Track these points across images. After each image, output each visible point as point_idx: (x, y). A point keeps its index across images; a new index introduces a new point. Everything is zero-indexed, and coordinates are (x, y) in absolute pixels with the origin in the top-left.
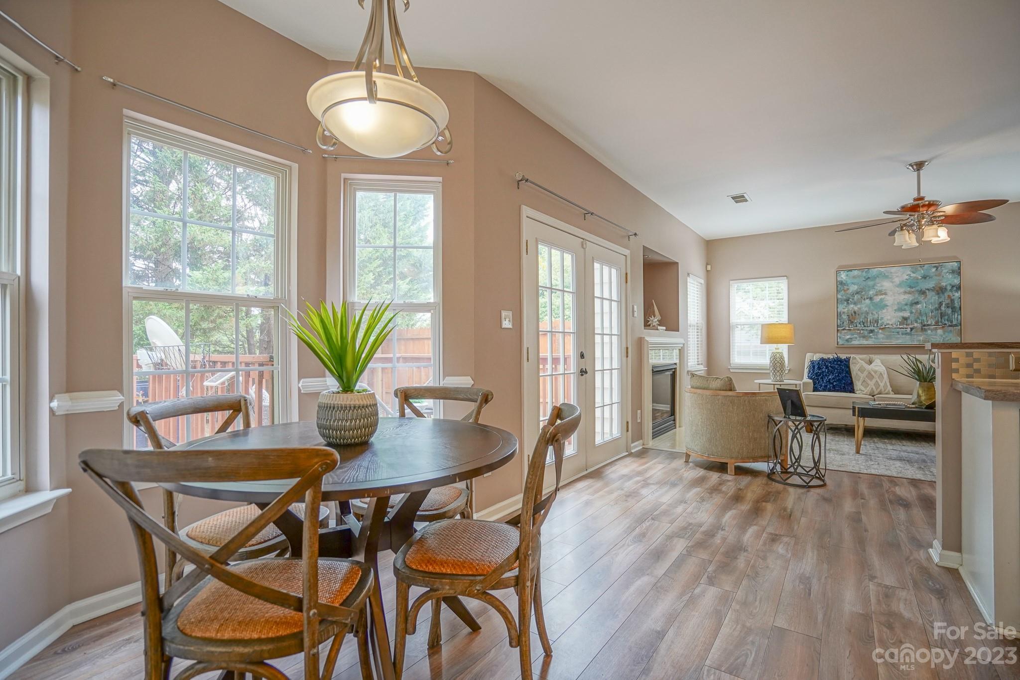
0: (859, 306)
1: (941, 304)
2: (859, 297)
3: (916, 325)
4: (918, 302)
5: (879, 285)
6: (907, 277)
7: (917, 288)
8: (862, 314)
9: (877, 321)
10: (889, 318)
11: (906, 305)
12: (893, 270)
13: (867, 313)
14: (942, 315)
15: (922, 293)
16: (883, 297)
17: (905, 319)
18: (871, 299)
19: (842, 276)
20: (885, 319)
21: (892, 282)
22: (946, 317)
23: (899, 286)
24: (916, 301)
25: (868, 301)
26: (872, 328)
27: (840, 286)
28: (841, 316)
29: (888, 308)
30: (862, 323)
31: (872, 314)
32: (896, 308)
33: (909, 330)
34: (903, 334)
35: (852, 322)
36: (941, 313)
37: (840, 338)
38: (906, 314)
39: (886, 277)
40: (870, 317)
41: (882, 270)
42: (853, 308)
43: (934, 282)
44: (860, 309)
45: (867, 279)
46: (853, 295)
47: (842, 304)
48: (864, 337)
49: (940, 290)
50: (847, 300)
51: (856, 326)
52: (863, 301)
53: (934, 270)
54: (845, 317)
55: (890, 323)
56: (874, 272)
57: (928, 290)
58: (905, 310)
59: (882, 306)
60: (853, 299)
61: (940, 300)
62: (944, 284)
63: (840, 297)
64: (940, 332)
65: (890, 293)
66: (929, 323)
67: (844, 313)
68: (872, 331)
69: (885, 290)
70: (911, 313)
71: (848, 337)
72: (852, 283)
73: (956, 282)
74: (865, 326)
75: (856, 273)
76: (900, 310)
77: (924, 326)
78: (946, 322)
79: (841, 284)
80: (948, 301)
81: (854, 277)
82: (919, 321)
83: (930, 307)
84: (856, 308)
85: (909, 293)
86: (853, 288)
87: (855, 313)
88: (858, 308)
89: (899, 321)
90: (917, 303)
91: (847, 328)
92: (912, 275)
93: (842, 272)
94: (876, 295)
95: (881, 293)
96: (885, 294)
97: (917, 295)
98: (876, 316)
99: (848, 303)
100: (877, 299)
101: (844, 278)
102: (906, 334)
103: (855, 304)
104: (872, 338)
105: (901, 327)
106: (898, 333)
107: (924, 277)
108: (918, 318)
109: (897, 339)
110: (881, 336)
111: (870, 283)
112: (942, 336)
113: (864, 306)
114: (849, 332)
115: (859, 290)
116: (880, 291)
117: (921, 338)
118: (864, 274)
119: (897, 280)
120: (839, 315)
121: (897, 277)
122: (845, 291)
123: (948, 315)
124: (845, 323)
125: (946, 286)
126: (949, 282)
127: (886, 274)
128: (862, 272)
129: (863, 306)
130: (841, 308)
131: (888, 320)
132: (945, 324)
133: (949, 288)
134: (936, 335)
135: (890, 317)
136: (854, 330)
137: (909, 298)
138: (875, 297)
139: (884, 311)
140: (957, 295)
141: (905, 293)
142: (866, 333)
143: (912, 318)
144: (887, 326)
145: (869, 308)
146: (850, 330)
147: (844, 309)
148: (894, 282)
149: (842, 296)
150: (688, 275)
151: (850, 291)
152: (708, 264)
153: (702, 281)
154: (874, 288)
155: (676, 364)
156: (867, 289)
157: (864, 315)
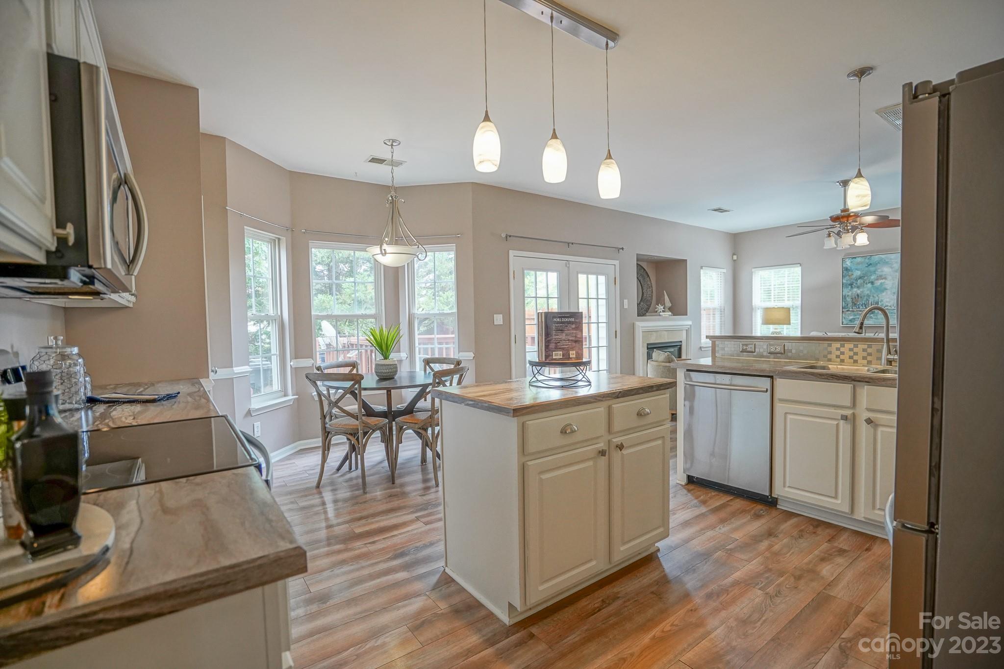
0: (861, 290)
2: (862, 281)
5: (879, 270)
8: (864, 296)
9: (877, 303)
10: (888, 300)
12: (893, 256)
13: (869, 296)
16: (883, 281)
18: (872, 283)
19: (848, 263)
20: (885, 301)
21: (892, 268)
25: (869, 285)
27: (845, 272)
28: (845, 298)
29: (887, 291)
30: (864, 305)
31: (873, 297)
32: (894, 291)
35: (855, 304)
37: (844, 318)
39: (886, 263)
40: (871, 300)
41: (883, 256)
42: (856, 292)
44: (862, 292)
45: (869, 265)
46: (857, 280)
47: (847, 288)
50: (851, 285)
51: (859, 308)
52: (865, 285)
54: (849, 299)
55: (889, 305)
56: (876, 258)
59: (882, 289)
60: (856, 284)
63: (845, 282)
65: (889, 278)
67: (848, 296)
69: (885, 275)
71: (851, 317)
72: (856, 269)
75: (859, 260)
79: (846, 270)
81: (858, 264)
84: (859, 292)
86: (857, 273)
87: (858, 295)
88: (861, 291)
91: (851, 310)
93: (847, 259)
94: (877, 279)
95: (880, 277)
96: (885, 278)
98: (877, 298)
99: (852, 287)
100: (878, 283)
101: (849, 264)
103: (858, 287)
104: (872, 318)
111: (872, 269)
113: (866, 290)
114: (853, 313)
115: (862, 275)
116: (881, 276)
118: (867, 261)
120: (844, 297)
121: (896, 262)
122: (849, 276)
124: (849, 305)
127: (887, 260)
128: (866, 258)
129: (865, 289)
130: (847, 292)
131: (887, 302)
136: (857, 311)
138: (876, 281)
139: (884, 294)
145: (871, 291)
146: (854, 311)
147: (848, 292)
148: (893, 267)
149: (847, 281)
150: (702, 268)
151: (854, 277)
152: (734, 254)
153: (725, 271)
154: (875, 274)
155: (681, 342)
156: (869, 274)
157: (866, 297)
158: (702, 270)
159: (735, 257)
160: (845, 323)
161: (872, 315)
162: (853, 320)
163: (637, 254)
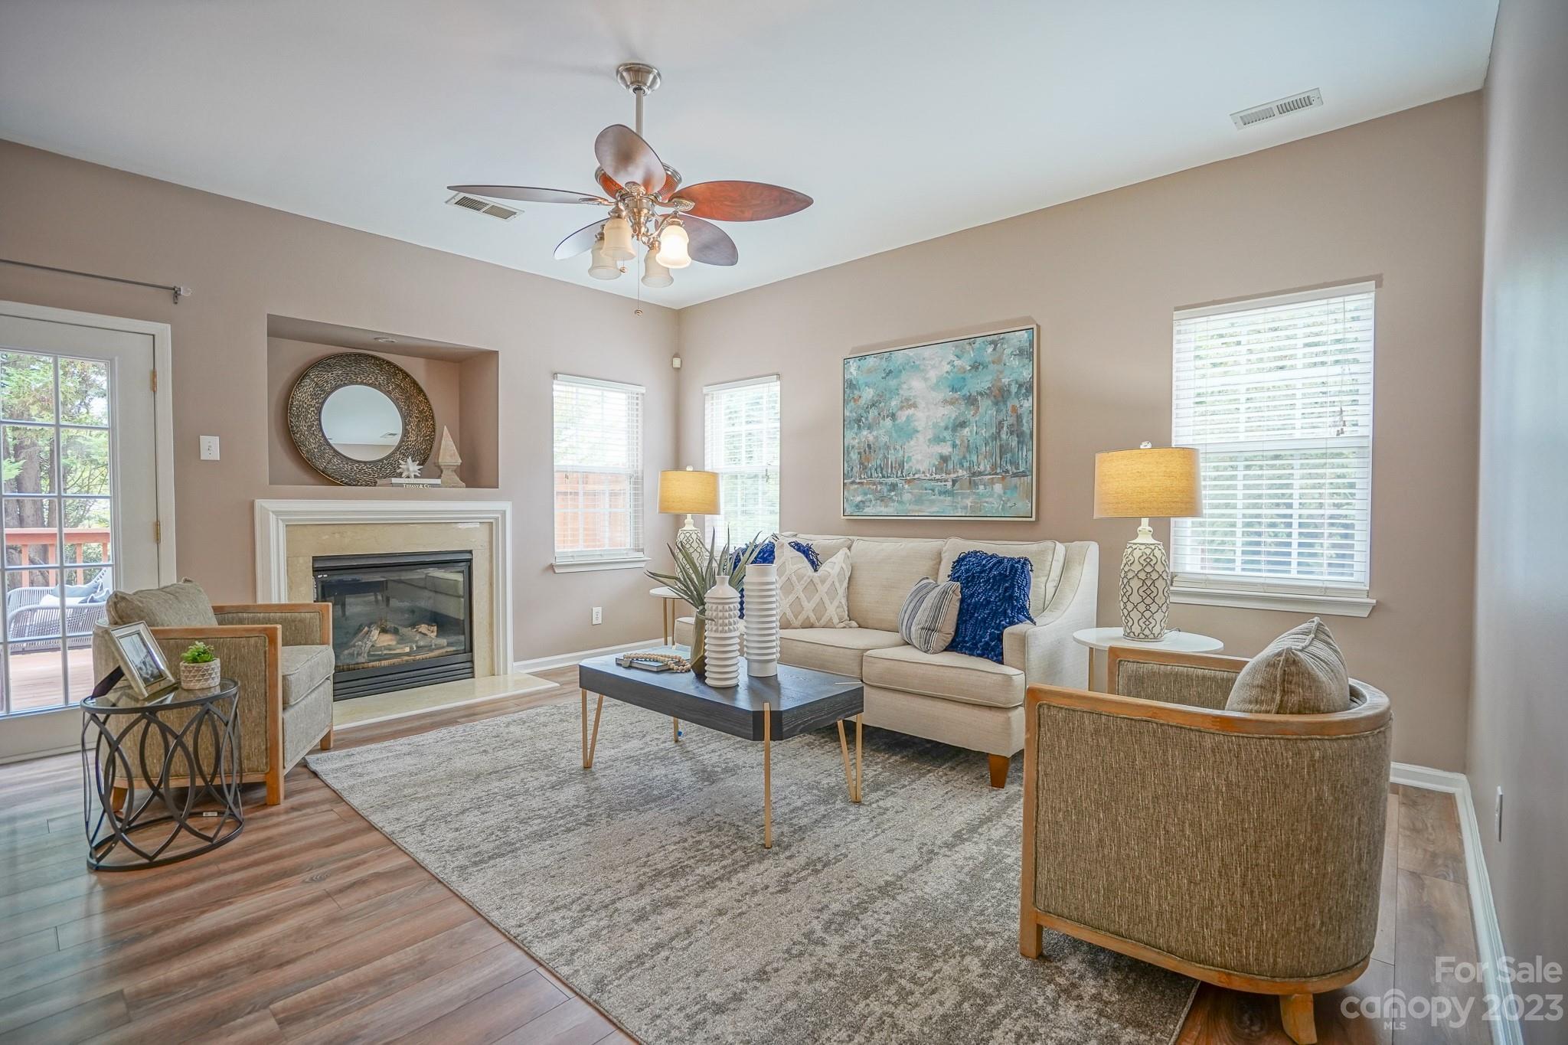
0: (875, 433)
1: (1000, 425)
2: (876, 413)
3: (961, 472)
4: (964, 422)
5: (905, 386)
6: (948, 368)
7: (965, 392)
8: (880, 449)
9: (901, 465)
10: (919, 457)
11: (946, 428)
12: (927, 352)
13: (888, 448)
14: (1003, 450)
15: (971, 401)
16: (911, 411)
17: (945, 459)
18: (893, 416)
19: (852, 370)
20: (913, 460)
21: (926, 380)
22: (1009, 455)
23: (935, 388)
24: (962, 419)
25: (888, 422)
26: (893, 480)
27: (848, 391)
28: (849, 453)
29: (918, 435)
30: (879, 470)
31: (895, 449)
32: (930, 435)
33: (949, 484)
34: (940, 493)
35: (865, 468)
36: (1001, 446)
38: (946, 449)
39: (916, 368)
40: (891, 458)
41: (911, 353)
42: (866, 437)
43: (990, 378)
44: (876, 438)
45: (888, 375)
46: (867, 410)
47: (852, 429)
48: (882, 499)
49: (1000, 396)
50: (858, 421)
51: (871, 477)
52: (881, 421)
53: (990, 350)
54: (854, 456)
55: (922, 469)
56: (899, 357)
57: (981, 394)
58: (944, 440)
59: (907, 432)
60: (867, 419)
61: (1000, 417)
62: (1005, 381)
63: (848, 414)
64: (998, 488)
65: (922, 404)
66: (982, 468)
67: (853, 447)
68: (893, 487)
69: (915, 397)
70: (954, 446)
71: (859, 499)
72: (867, 385)
73: (1026, 374)
74: (883, 477)
75: (871, 362)
76: (938, 440)
77: (974, 474)
78: (1009, 467)
79: (850, 385)
80: (1012, 420)
81: (869, 371)
82: (966, 465)
83: (983, 432)
84: (871, 438)
85: (952, 403)
86: (868, 394)
87: (869, 446)
89: (934, 465)
90: (963, 424)
91: (858, 481)
92: (956, 363)
93: (851, 361)
94: (901, 408)
95: (909, 403)
96: (915, 406)
97: (963, 408)
98: (900, 454)
99: (859, 427)
100: (902, 416)
101: (854, 373)
102: (945, 493)
103: (870, 427)
104: (894, 501)
105: (938, 477)
106: (933, 490)
107: (976, 366)
108: (964, 457)
109: (932, 502)
110: (907, 497)
111: (893, 383)
112: (1000, 497)
113: (882, 434)
114: (861, 489)
115: (875, 399)
116: (907, 400)
117: (968, 502)
118: (884, 364)
119: (933, 375)
120: (846, 451)
121: (933, 367)
122: (855, 400)
123: (1011, 450)
124: (855, 469)
125: (1009, 385)
126: (1015, 376)
127: (917, 363)
128: (882, 359)
129: (881, 432)
130: (849, 437)
131: (918, 461)
132: (1007, 471)
133: (1014, 389)
134: (991, 496)
135: (921, 455)
136: (868, 483)
137: (950, 413)
138: (900, 412)
139: (912, 443)
140: (1027, 404)
141: (945, 402)
142: (885, 489)
143: (955, 458)
144: (916, 476)
145: (891, 437)
146: (862, 483)
147: (854, 438)
148: (928, 379)
149: (851, 412)
150: (555, 375)
151: (862, 402)
152: (676, 355)
153: (642, 390)
154: (898, 394)
155: (470, 552)
156: (888, 396)
157: (882, 451)
158: (555, 382)
159: (677, 362)
160: (848, 512)
161: (893, 493)
162: (861, 504)
163: (268, 315)
